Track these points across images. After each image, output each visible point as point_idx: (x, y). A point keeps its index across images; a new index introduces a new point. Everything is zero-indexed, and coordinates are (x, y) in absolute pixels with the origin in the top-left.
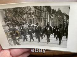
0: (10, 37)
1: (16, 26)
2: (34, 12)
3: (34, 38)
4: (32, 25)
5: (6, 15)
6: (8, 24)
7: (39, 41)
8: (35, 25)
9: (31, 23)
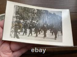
0: (14, 28)
1: (21, 20)
2: (37, 12)
4: (33, 22)
5: (18, 10)
6: (17, 16)
7: (37, 36)
8: (36, 22)
9: (33, 20)
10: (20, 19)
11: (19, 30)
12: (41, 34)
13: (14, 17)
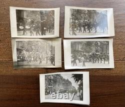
2: (87, 13)
3: (86, 30)
5: (73, 12)
7: (90, 32)
8: (87, 21)
9: (85, 19)
10: (75, 20)
11: (75, 29)
12: (93, 31)
13: (70, 19)
